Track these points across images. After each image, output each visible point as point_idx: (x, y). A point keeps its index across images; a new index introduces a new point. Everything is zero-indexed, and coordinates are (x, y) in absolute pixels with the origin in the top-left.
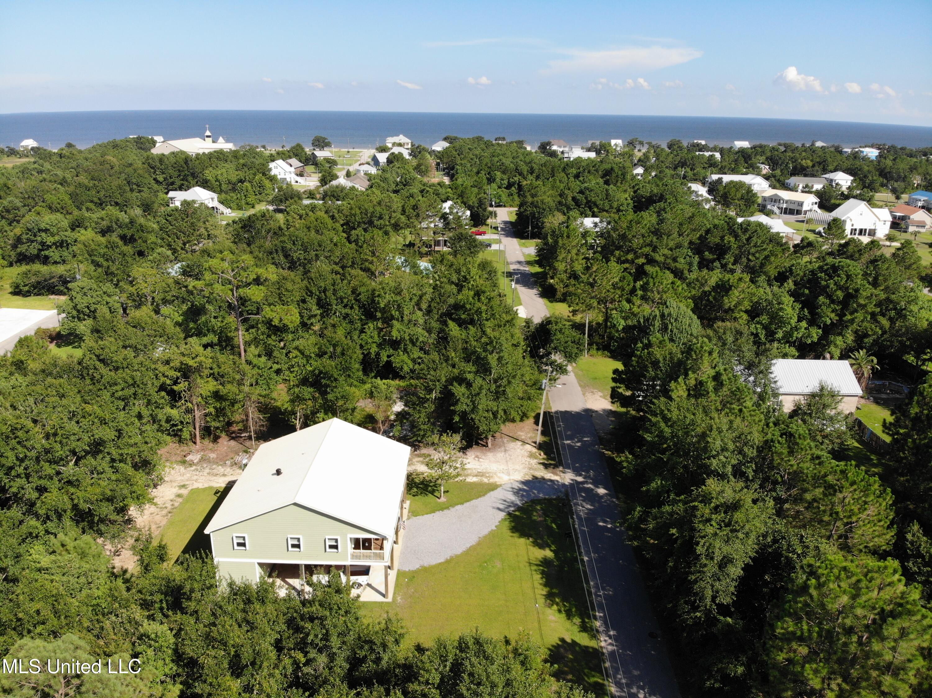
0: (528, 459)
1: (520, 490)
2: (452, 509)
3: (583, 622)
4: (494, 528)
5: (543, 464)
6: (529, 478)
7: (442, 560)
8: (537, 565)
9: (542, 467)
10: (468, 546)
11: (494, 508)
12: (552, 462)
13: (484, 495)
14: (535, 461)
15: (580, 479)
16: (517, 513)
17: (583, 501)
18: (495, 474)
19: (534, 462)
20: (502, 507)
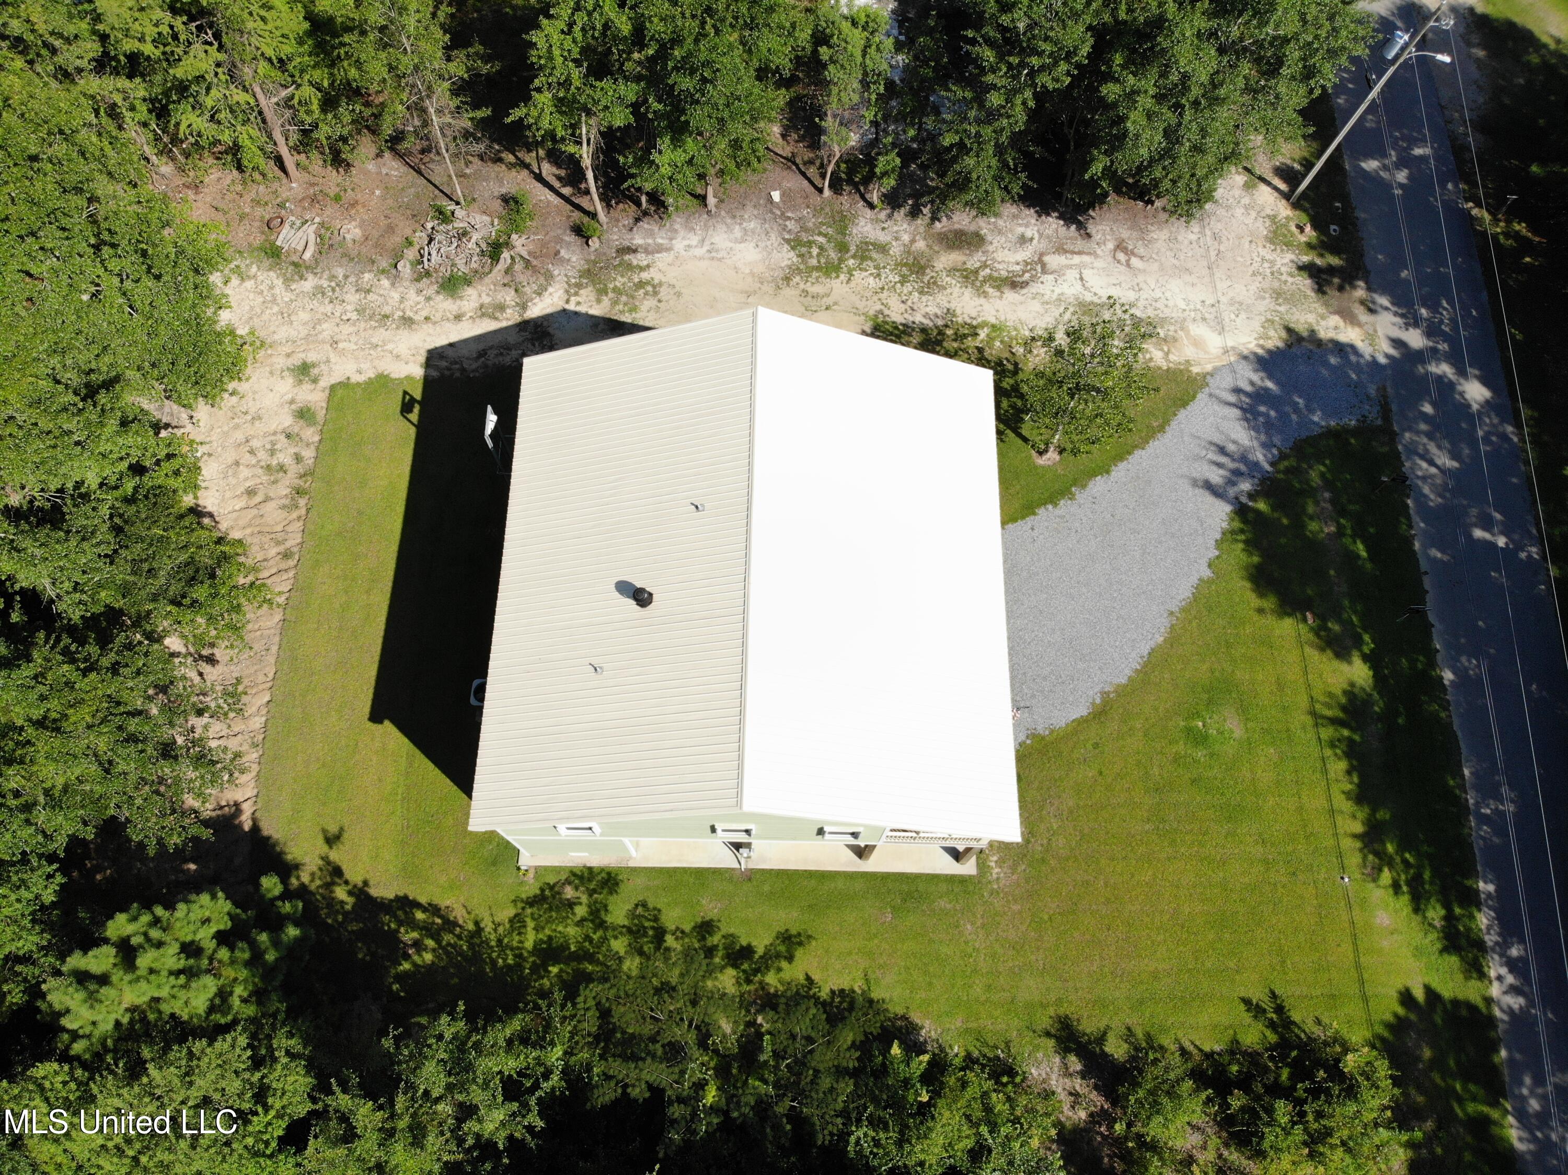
0: (1267, 253)
1: (1260, 396)
2: (1082, 496)
3: (1449, 918)
4: (1207, 573)
5: (1309, 269)
6: (1275, 340)
7: (1082, 711)
8: (1334, 721)
9: (1305, 283)
10: (1145, 649)
11: (1195, 483)
12: (1334, 261)
13: (1162, 429)
14: (1290, 256)
15: (1416, 339)
16: (1262, 506)
17: (1430, 436)
18: (1182, 324)
19: (1285, 260)
20: (1216, 476)
